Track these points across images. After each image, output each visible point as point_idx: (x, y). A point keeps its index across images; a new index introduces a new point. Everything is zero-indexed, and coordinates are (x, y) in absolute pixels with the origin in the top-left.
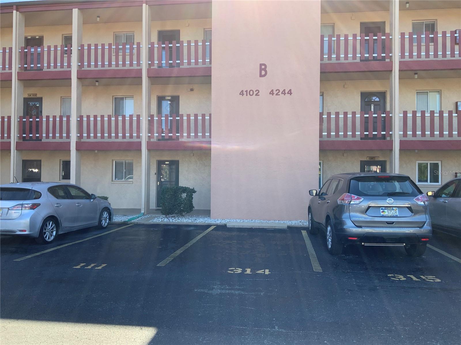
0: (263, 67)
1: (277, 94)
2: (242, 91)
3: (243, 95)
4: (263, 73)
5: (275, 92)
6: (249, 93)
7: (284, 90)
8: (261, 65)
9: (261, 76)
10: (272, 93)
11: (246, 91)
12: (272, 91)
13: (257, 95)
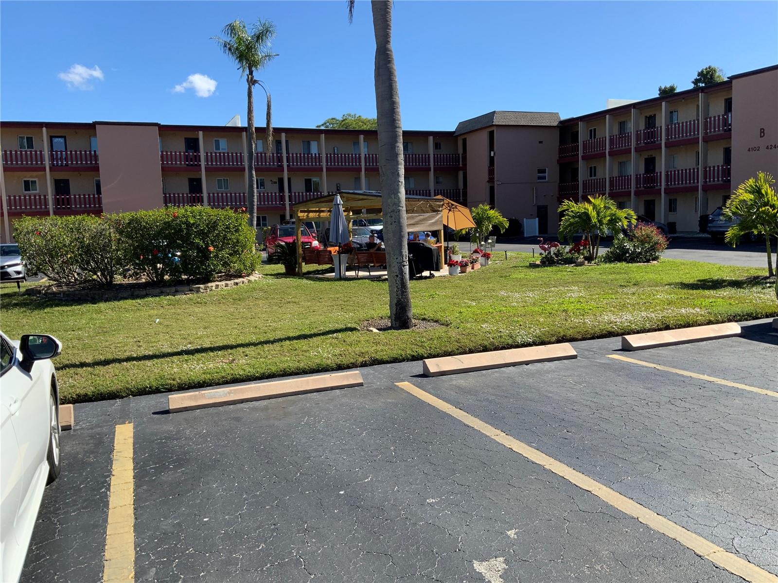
0: (762, 130)
1: (771, 149)
2: (749, 149)
3: (750, 151)
4: (762, 134)
5: (769, 147)
6: (754, 149)
7: (775, 145)
8: (761, 129)
9: (761, 137)
10: (767, 148)
11: (752, 148)
12: (768, 146)
13: (758, 150)
